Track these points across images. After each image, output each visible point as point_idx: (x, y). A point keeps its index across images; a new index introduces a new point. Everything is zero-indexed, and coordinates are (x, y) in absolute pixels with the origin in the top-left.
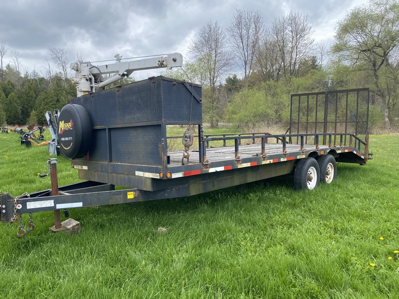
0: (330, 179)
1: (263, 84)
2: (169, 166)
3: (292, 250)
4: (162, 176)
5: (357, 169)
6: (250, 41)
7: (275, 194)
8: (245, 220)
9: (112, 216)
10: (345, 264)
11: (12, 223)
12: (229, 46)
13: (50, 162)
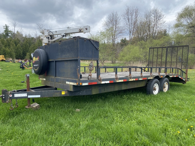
0: (166, 89)
1: (139, 42)
2: (81, 79)
3: (139, 123)
4: (77, 84)
5: (181, 86)
6: (133, 21)
7: (137, 96)
8: (119, 107)
9: (55, 103)
10: (165, 131)
11: (7, 103)
12: (122, 23)
13: (26, 76)
